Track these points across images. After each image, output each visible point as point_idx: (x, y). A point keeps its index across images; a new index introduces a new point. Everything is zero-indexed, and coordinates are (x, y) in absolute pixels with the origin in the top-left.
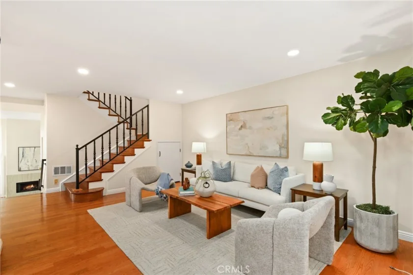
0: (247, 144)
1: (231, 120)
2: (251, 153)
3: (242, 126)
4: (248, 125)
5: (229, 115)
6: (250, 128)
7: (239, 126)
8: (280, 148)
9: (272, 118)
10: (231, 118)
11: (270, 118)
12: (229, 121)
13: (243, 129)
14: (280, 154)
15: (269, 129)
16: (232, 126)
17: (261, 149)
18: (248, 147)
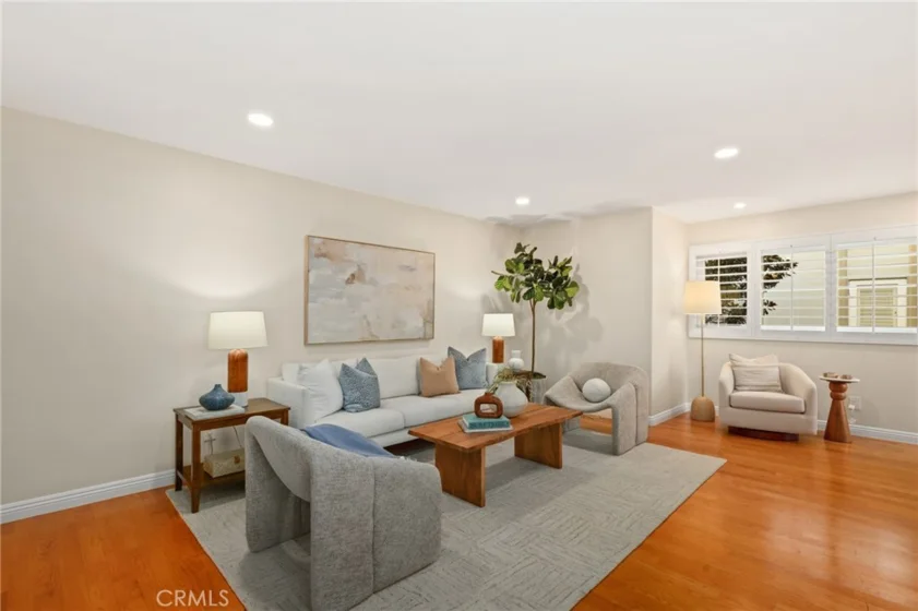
0: (365, 317)
1: (324, 255)
2: (373, 336)
3: (353, 276)
4: (368, 276)
5: (317, 241)
6: (373, 282)
7: (347, 276)
8: (425, 324)
9: (412, 270)
10: (324, 251)
11: (411, 269)
12: (318, 256)
13: (356, 283)
14: (425, 334)
15: (407, 288)
16: (324, 270)
17: (393, 327)
18: (368, 323)
